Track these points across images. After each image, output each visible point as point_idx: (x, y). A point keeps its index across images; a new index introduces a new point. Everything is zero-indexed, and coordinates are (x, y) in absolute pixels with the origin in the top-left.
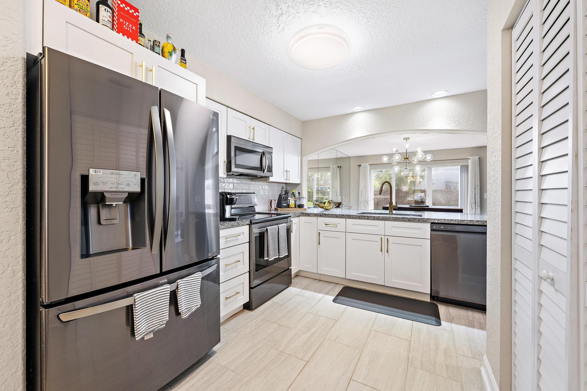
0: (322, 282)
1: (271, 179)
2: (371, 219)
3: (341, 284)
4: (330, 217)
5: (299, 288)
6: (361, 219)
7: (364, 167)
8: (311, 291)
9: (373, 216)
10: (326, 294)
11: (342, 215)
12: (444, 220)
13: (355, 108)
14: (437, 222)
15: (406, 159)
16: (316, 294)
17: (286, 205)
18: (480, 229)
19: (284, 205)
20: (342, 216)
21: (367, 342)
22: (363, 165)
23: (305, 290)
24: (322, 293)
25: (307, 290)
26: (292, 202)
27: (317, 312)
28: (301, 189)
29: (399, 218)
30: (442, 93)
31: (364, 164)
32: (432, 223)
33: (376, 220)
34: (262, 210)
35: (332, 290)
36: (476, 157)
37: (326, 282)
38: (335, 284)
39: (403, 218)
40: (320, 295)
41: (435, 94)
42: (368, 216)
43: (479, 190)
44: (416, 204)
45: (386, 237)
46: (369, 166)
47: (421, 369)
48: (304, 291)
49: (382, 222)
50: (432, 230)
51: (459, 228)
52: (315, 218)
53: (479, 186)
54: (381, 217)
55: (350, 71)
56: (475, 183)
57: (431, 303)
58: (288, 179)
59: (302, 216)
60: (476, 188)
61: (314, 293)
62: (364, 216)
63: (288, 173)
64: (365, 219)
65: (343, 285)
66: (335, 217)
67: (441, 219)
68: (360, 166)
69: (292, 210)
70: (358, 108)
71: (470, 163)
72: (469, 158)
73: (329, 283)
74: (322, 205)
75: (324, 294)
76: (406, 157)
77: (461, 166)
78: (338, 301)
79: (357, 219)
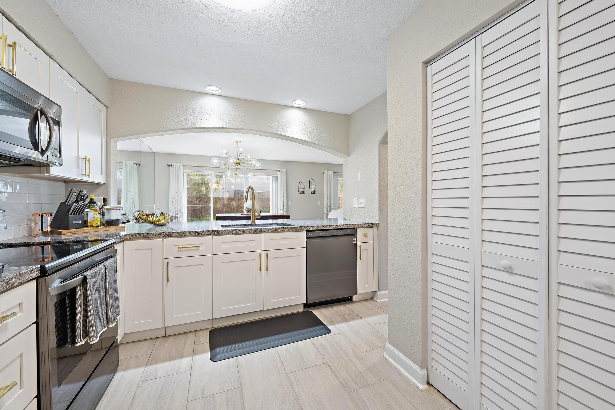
0: (171, 337)
1: (55, 171)
2: (247, 233)
3: (203, 330)
4: (187, 236)
5: (137, 366)
6: (236, 234)
7: (176, 167)
8: (164, 361)
9: (250, 229)
10: (193, 354)
11: (206, 232)
12: (318, 226)
13: (210, 88)
14: (312, 229)
15: (238, 164)
16: (177, 362)
17: (79, 222)
18: (341, 232)
19: (74, 222)
20: (207, 234)
21: (297, 393)
22: (174, 165)
23: (151, 364)
24: (185, 357)
25: (156, 362)
26: (93, 216)
27: (203, 392)
28: (108, 193)
29: (279, 229)
30: (300, 103)
31: (176, 164)
32: (307, 231)
33: (254, 233)
34: (12, 237)
35: (196, 344)
36: (284, 169)
37: (178, 336)
38: (194, 333)
39: (282, 228)
40: (186, 361)
41: (296, 102)
42: (243, 230)
43: (286, 198)
44: (248, 212)
45: (265, 253)
46: (182, 167)
47: (360, 388)
48: (151, 368)
49: (260, 235)
50: (307, 238)
51: (328, 233)
52: (159, 241)
53: (286, 195)
54: (259, 230)
55: (243, 32)
56: (283, 191)
57: (305, 312)
58: (87, 174)
59: (130, 239)
60: (284, 196)
61: (172, 363)
62: (239, 230)
63: (87, 162)
64: (240, 234)
65: (206, 329)
66: (195, 236)
67: (315, 226)
68: (169, 166)
69: (95, 230)
70: (212, 89)
71: (279, 174)
72: (278, 170)
73: (185, 335)
74: (151, 219)
75: (189, 356)
76: (238, 162)
77: (273, 176)
78: (219, 356)
79: (229, 234)
